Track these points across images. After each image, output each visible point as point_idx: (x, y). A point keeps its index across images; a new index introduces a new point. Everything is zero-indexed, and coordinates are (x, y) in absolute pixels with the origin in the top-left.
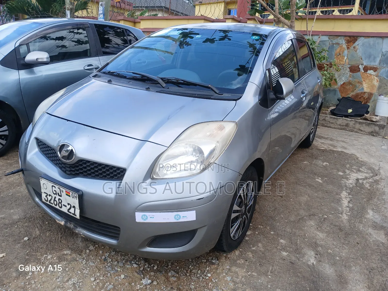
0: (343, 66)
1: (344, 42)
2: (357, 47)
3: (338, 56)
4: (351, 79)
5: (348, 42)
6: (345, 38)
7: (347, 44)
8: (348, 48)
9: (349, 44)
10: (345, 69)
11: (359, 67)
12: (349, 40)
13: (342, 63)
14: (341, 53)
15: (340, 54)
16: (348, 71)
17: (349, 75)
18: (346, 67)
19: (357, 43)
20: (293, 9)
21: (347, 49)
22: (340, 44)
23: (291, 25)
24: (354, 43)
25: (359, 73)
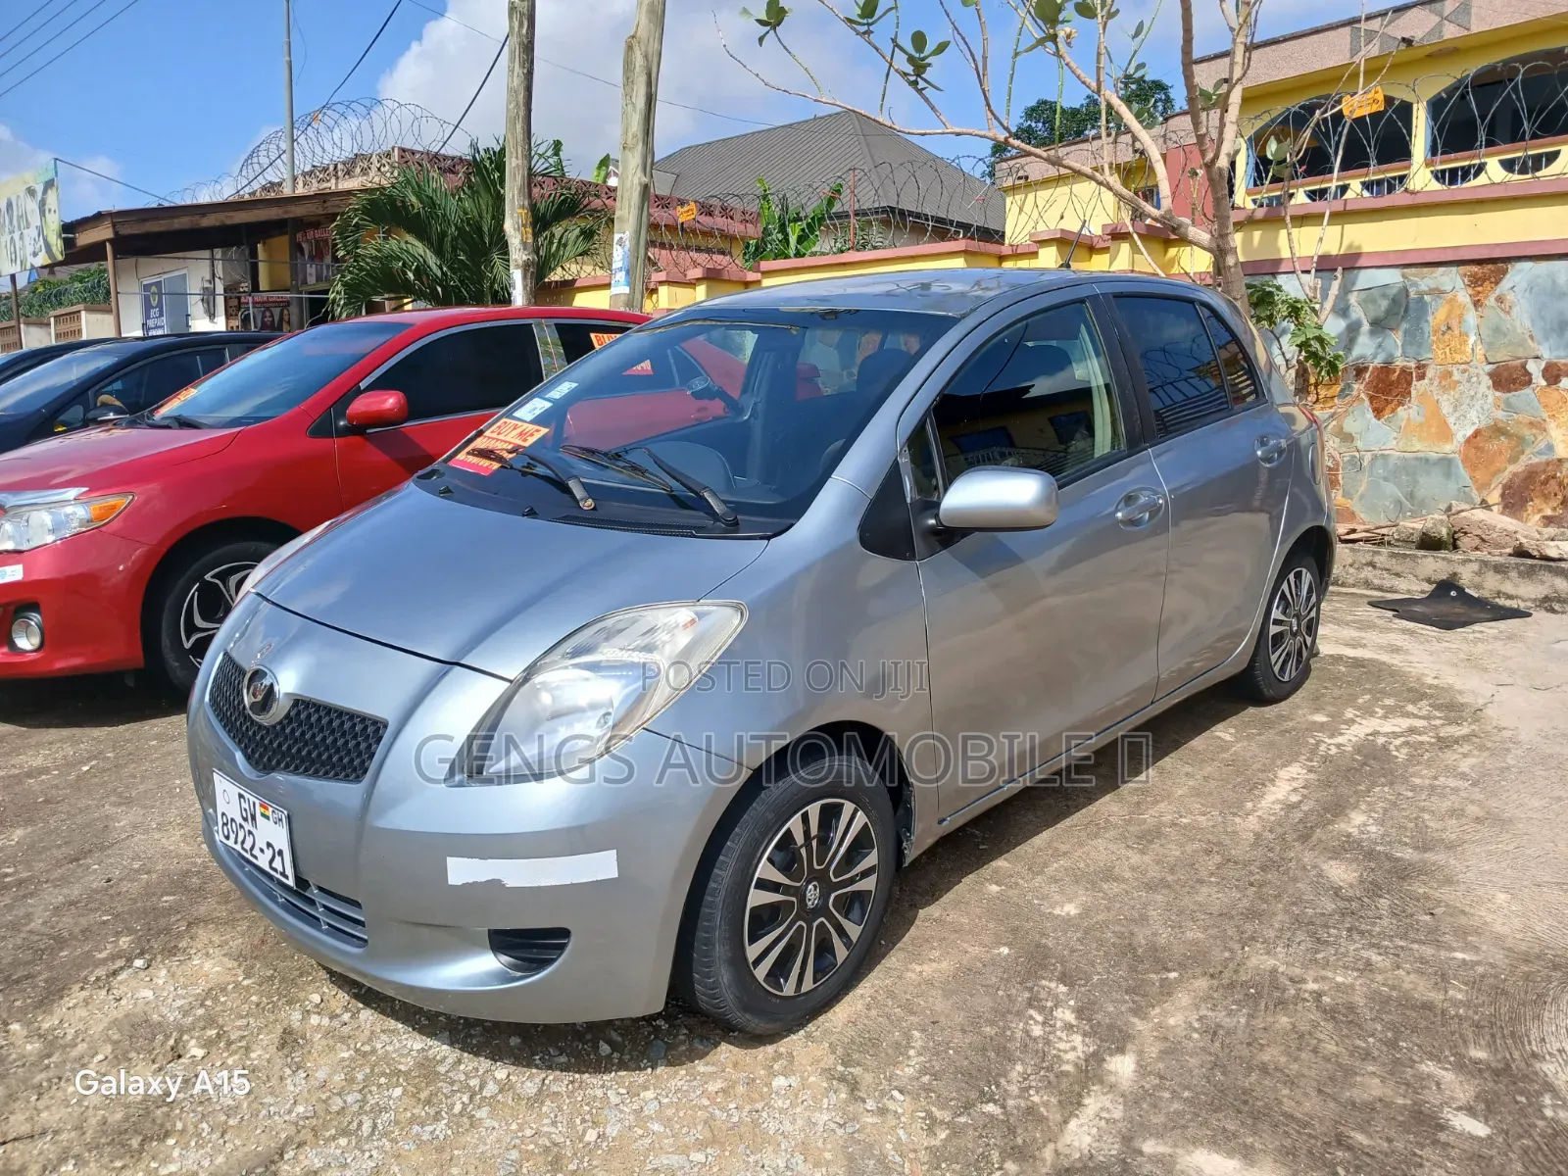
0: (1464, 371)
1: (1459, 284)
2: (1510, 297)
3: (1444, 334)
4: (1500, 415)
5: (1475, 282)
6: (1463, 269)
7: (1470, 291)
8: (1477, 304)
9: (1480, 289)
10: (1474, 379)
11: (1526, 370)
12: (1476, 273)
13: (1458, 358)
14: (1454, 323)
15: (1449, 328)
16: (1489, 388)
17: (1490, 399)
18: (1476, 371)
19: (1506, 283)
20: (1219, 195)
21: (1472, 307)
22: (1444, 292)
23: (1218, 246)
24: (1497, 283)
25: (1527, 391)
